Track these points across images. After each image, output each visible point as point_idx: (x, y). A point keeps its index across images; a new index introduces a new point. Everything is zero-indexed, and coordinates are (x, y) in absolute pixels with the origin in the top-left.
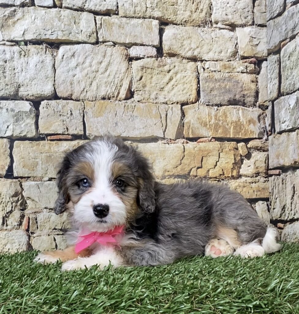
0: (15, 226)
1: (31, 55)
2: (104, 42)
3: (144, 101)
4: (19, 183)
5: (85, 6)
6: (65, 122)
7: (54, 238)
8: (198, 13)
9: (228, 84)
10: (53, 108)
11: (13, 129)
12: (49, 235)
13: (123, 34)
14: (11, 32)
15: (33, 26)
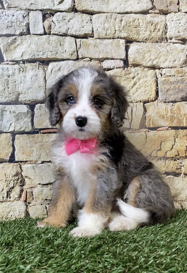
0: (16, 198)
1: (27, 71)
2: (82, 58)
4: (19, 166)
5: (68, 32)
7: (46, 206)
8: (156, 32)
9: (181, 85)
10: (44, 109)
11: (15, 126)
12: (42, 204)
13: (98, 51)
14: (13, 54)
15: (29, 49)
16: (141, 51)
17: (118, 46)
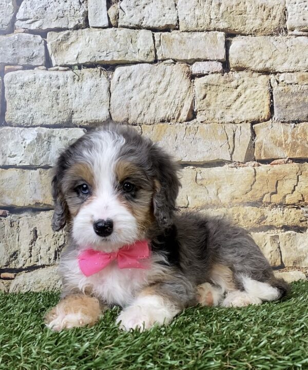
1: (85, 79)
2: (163, 60)
3: (208, 121)
5: (142, 23)
8: (270, 21)
9: (307, 97)
13: (185, 50)
14: (64, 56)
15: (87, 48)
16: (248, 48)
17: (214, 41)
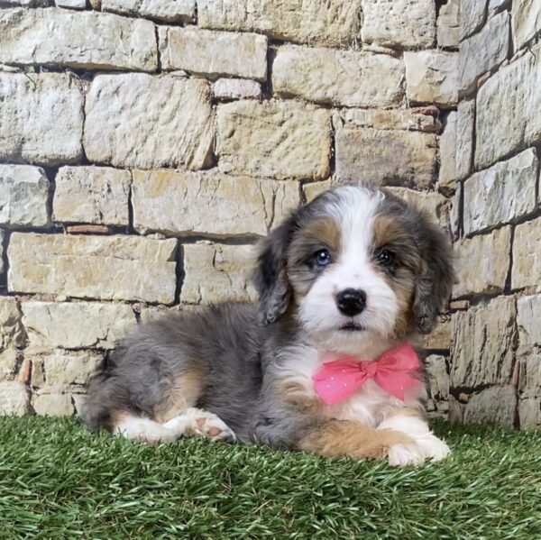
0: (7, 374)
1: (44, 89)
2: (170, 70)
3: (236, 172)
4: (15, 302)
5: (139, 8)
6: (97, 204)
7: (72, 399)
8: (337, 25)
9: (386, 148)
10: (78, 180)
11: (10, 212)
12: (63, 393)
13: (204, 57)
14: (13, 48)
15: (49, 39)
16: (301, 64)
17: (251, 48)
